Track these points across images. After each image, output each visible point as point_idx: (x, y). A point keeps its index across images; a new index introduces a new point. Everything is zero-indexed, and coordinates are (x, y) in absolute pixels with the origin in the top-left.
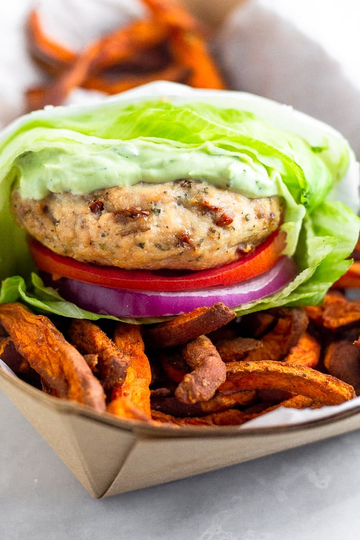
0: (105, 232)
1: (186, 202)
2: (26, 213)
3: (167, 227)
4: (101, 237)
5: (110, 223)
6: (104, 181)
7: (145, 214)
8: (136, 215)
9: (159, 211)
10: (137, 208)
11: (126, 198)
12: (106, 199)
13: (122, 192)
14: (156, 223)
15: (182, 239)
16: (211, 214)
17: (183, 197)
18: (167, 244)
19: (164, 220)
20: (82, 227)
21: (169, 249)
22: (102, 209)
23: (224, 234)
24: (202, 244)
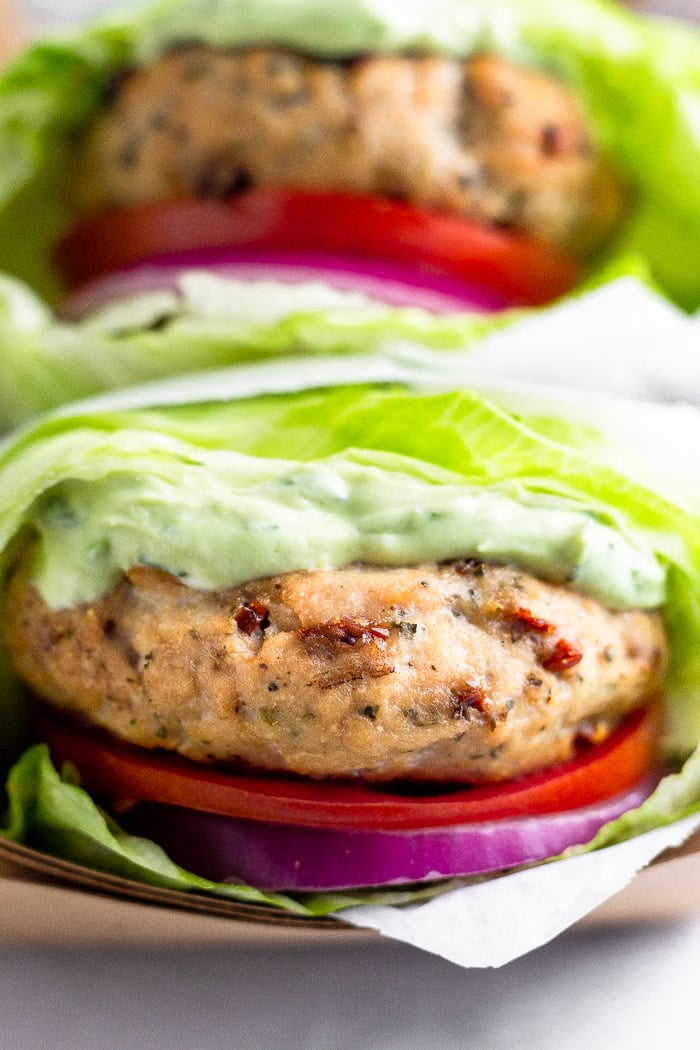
0: (278, 678)
1: (473, 610)
2: (57, 638)
3: (433, 668)
4: (267, 690)
5: (293, 656)
6: (273, 560)
7: (379, 635)
8: (359, 636)
9: (414, 629)
10: (357, 621)
11: (328, 596)
12: (277, 599)
13: (318, 583)
14: (406, 658)
15: (466, 700)
16: (533, 639)
17: (466, 597)
18: (432, 711)
19: (426, 650)
20: (216, 668)
21: (435, 723)
22: (265, 624)
23: (559, 690)
24: (511, 713)
